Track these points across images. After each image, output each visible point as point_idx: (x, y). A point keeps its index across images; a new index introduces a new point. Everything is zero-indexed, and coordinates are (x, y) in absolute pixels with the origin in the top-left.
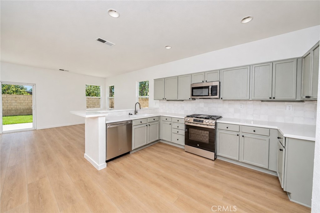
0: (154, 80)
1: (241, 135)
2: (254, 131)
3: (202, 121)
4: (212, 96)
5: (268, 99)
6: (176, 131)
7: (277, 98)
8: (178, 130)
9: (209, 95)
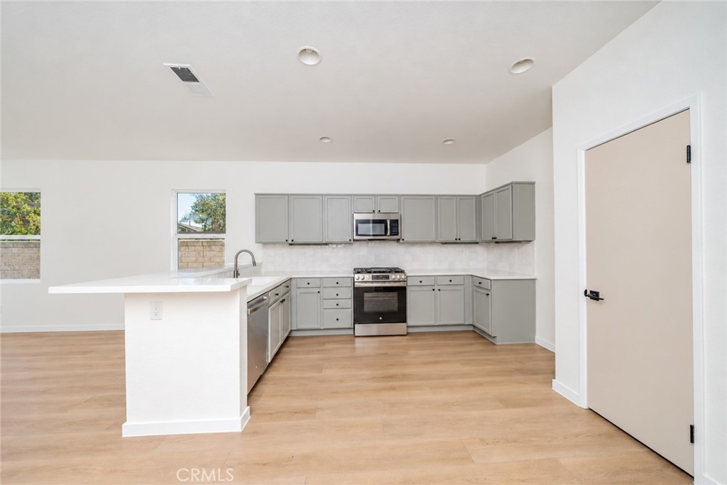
0: (256, 194)
1: (436, 288)
2: (451, 281)
3: (388, 277)
4: (391, 235)
5: (454, 240)
6: (333, 303)
7: (462, 240)
8: (337, 302)
9: (386, 235)
